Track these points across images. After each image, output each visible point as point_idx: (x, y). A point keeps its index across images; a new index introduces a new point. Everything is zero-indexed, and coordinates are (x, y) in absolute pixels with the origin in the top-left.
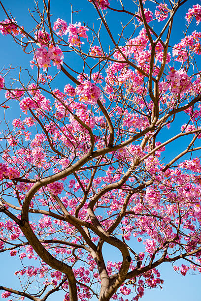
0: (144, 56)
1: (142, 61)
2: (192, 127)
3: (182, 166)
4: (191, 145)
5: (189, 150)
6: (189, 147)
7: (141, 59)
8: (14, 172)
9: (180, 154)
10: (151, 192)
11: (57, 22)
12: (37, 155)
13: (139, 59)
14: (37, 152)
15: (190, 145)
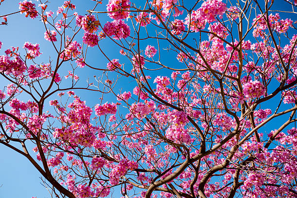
0: (222, 61)
1: (221, 66)
2: (289, 98)
3: (284, 143)
4: (293, 116)
5: (291, 120)
6: (291, 118)
7: (220, 64)
8: (133, 165)
9: (283, 126)
10: (253, 176)
11: (147, 49)
12: (150, 152)
13: (219, 64)
14: (149, 150)
15: (291, 116)
